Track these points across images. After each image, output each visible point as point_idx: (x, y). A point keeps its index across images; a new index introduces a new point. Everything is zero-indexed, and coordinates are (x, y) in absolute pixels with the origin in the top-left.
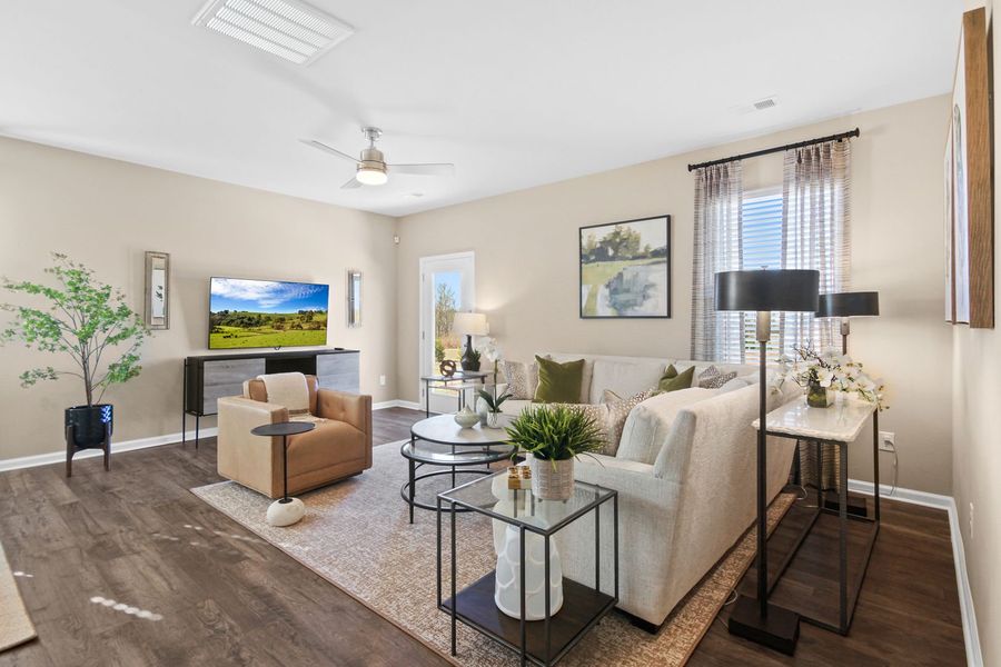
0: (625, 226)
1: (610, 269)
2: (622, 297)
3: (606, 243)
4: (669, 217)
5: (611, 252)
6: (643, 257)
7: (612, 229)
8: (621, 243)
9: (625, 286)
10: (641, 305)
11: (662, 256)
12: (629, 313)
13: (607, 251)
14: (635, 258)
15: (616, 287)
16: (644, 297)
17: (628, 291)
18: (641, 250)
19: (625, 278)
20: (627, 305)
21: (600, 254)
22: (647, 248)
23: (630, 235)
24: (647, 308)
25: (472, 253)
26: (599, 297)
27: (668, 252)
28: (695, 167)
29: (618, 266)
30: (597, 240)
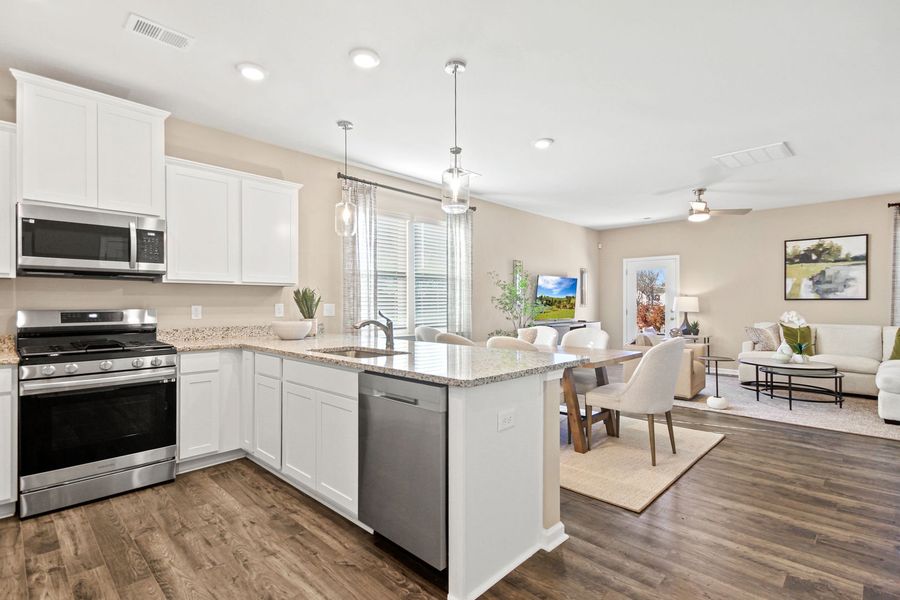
0: (828, 241)
1: (815, 268)
2: (825, 287)
3: (809, 252)
4: (867, 235)
5: (814, 257)
6: (844, 260)
7: (816, 242)
8: (823, 251)
9: (828, 279)
10: (842, 291)
11: (862, 260)
12: (831, 296)
13: (811, 257)
14: (836, 261)
15: (817, 280)
16: (845, 286)
17: (830, 282)
18: (843, 256)
19: (827, 274)
20: (828, 291)
21: (805, 258)
22: (847, 255)
23: (832, 246)
24: (848, 293)
25: (678, 257)
26: (803, 286)
27: (866, 258)
28: (893, 205)
29: (820, 266)
30: (801, 249)
